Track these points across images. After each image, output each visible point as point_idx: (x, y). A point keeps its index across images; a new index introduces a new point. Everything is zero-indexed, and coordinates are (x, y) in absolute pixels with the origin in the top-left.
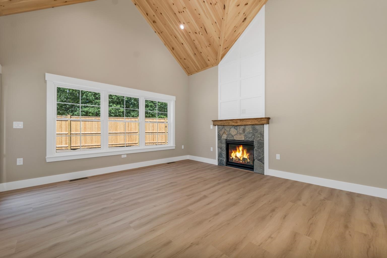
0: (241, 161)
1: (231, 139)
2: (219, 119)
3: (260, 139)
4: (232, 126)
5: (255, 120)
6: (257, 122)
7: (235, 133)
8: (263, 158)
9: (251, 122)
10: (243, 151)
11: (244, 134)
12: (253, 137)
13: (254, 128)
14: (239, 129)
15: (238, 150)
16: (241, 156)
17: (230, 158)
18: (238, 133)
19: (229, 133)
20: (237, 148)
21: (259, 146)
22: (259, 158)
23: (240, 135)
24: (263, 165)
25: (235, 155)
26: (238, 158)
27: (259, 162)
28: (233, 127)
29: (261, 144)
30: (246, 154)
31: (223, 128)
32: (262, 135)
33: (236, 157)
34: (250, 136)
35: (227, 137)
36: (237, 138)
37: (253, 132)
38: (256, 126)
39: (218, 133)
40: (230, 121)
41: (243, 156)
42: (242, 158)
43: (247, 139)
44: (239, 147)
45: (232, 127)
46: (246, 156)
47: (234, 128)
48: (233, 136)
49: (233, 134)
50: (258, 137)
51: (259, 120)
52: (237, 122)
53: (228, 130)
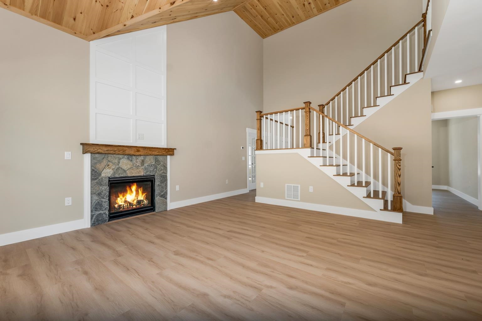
0: (134, 206)
1: (122, 176)
2: (91, 142)
3: (164, 173)
4: (123, 156)
5: (163, 151)
6: (164, 153)
7: (129, 166)
8: (166, 193)
9: (158, 153)
10: (137, 191)
11: (142, 167)
12: (155, 170)
13: (157, 160)
14: (136, 160)
15: (129, 191)
16: (134, 199)
17: (115, 207)
18: (133, 166)
19: (117, 166)
20: (128, 189)
21: (162, 180)
22: (162, 194)
23: (138, 168)
24: (166, 200)
25: (123, 200)
26: (129, 202)
27: (161, 198)
28: (126, 157)
29: (164, 178)
30: (142, 195)
31: (104, 158)
32: (165, 167)
33: (125, 201)
34: (152, 169)
35: (114, 173)
36: (133, 173)
37: (156, 164)
38: (159, 157)
39: (93, 168)
40: (126, 148)
41: (137, 198)
42: (135, 202)
43: (148, 173)
44: (130, 187)
45: (123, 158)
46: (141, 197)
47: (128, 158)
48: (125, 171)
49: (125, 168)
50: (162, 170)
51: (167, 151)
52: (138, 151)
53: (116, 161)
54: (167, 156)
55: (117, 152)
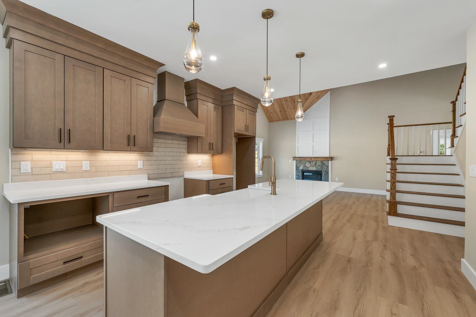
2: (297, 156)
11: (315, 166)
12: (322, 168)
13: (323, 163)
14: (312, 163)
18: (311, 165)
19: (305, 166)
21: (325, 173)
23: (313, 167)
28: (308, 162)
29: (327, 172)
31: (300, 162)
32: (328, 167)
34: (320, 167)
35: (303, 168)
36: (311, 169)
37: (322, 165)
38: (324, 161)
39: (296, 166)
40: (306, 158)
43: (318, 169)
48: (307, 168)
49: (308, 166)
50: (325, 168)
51: (327, 158)
52: (311, 159)
53: (304, 163)
54: (328, 161)
55: (303, 160)
